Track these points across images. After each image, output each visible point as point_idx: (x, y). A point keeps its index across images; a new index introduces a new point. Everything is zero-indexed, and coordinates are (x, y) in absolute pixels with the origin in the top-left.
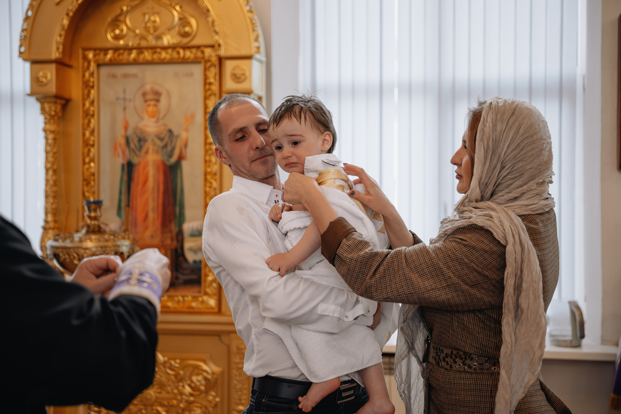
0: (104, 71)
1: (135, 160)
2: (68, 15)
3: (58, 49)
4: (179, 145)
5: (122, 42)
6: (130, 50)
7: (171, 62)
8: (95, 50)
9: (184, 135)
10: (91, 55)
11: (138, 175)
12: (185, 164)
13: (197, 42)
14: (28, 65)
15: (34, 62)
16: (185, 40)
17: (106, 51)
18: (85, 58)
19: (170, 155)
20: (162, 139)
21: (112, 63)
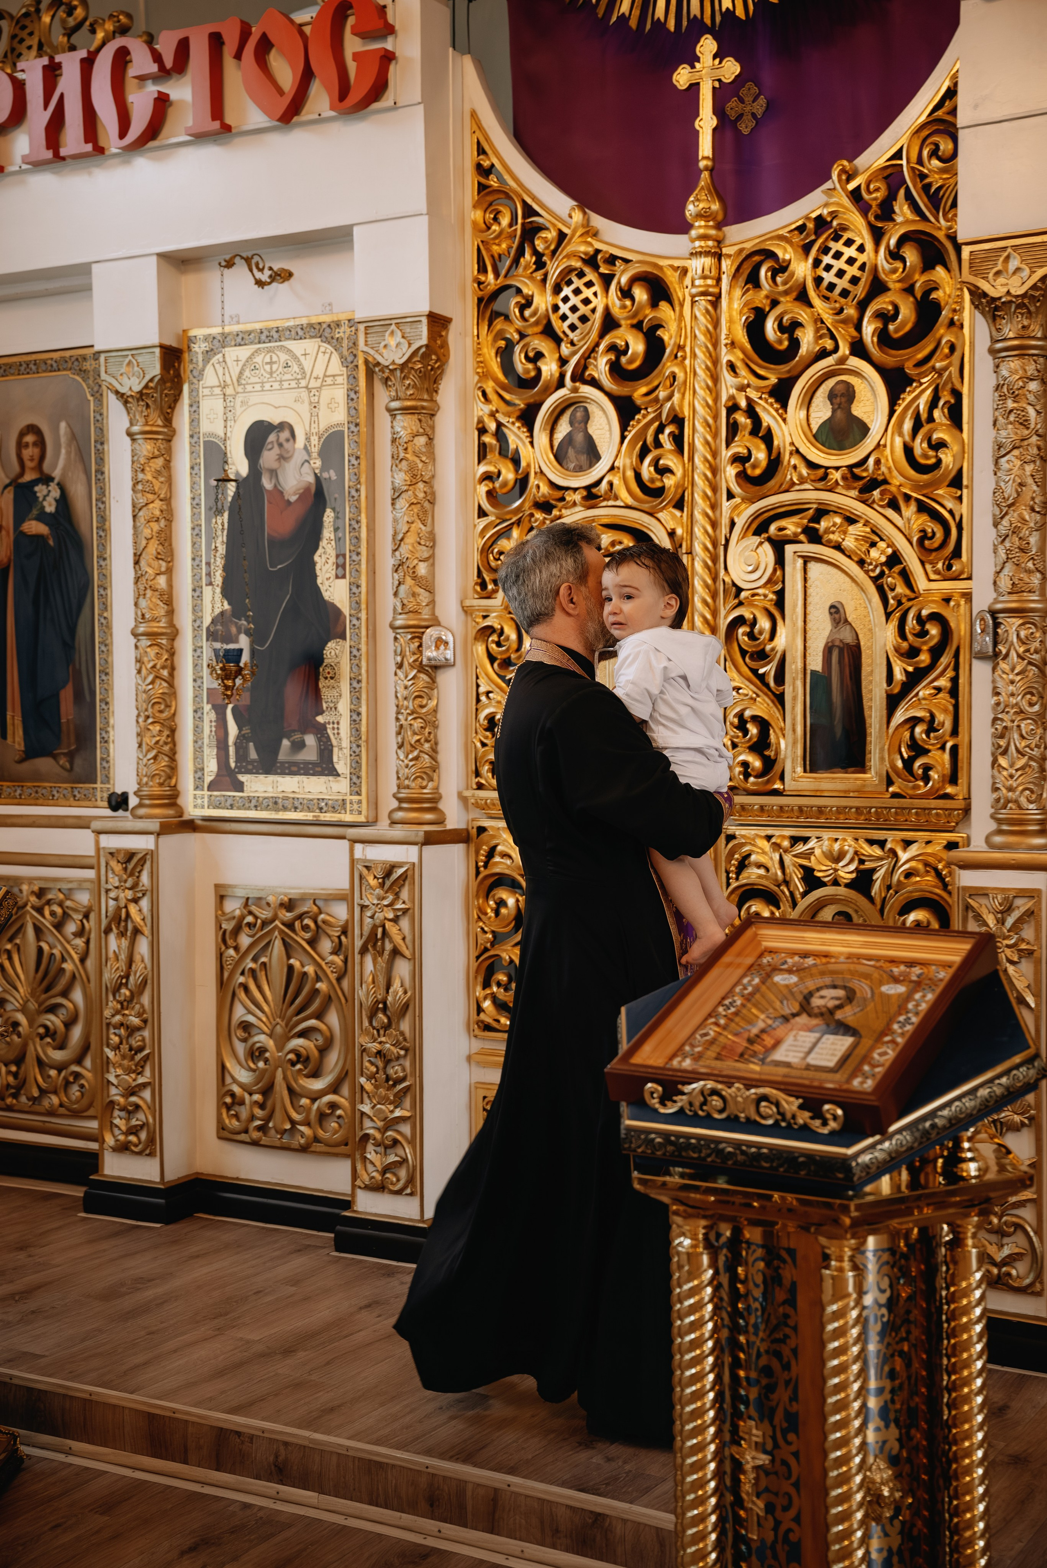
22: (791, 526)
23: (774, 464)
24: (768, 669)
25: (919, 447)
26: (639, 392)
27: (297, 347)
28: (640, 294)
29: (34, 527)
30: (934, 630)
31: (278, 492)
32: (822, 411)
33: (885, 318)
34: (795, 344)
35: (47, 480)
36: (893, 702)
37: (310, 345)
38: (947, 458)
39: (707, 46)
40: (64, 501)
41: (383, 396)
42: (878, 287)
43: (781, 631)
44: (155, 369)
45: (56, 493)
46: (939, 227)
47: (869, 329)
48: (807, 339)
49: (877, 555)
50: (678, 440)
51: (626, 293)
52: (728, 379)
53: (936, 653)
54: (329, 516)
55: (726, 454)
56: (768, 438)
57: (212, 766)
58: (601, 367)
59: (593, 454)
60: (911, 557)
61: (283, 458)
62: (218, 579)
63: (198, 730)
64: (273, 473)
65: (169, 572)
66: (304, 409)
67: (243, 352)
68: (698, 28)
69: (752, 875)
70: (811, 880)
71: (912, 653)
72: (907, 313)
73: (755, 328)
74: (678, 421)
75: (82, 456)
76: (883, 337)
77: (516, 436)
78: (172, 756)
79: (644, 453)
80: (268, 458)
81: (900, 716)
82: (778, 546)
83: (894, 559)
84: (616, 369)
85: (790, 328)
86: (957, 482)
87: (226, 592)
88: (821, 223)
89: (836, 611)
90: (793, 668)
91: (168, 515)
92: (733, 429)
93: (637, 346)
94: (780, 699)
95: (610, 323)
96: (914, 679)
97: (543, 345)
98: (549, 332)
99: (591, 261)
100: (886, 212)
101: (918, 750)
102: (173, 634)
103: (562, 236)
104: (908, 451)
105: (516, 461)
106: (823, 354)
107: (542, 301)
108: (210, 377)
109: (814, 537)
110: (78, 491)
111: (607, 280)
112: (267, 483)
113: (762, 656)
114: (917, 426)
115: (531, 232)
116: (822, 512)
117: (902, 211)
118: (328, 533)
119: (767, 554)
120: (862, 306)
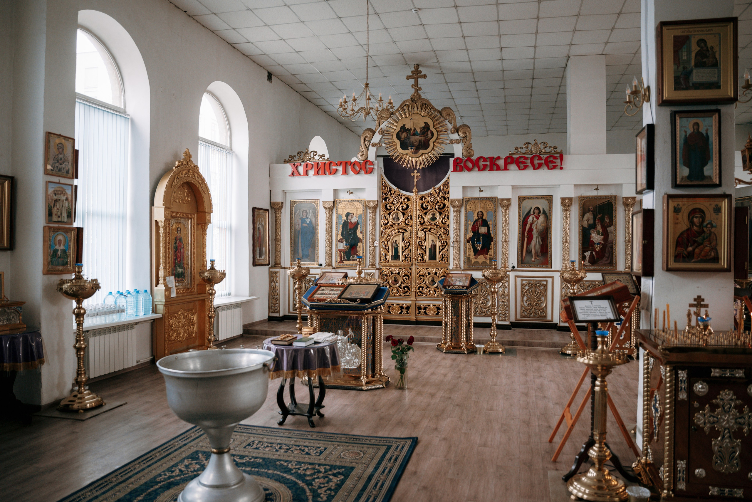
22: (427, 230)
23: (424, 222)
24: (424, 247)
25: (443, 221)
26: (405, 212)
27: (355, 203)
28: (406, 200)
29: (305, 225)
30: (445, 244)
31: (351, 222)
32: (431, 216)
33: (439, 206)
34: (427, 208)
35: (308, 218)
36: (440, 252)
37: (357, 203)
38: (447, 223)
39: (416, 171)
40: (311, 221)
41: (368, 210)
42: (438, 202)
43: (425, 243)
44: (332, 205)
45: (309, 220)
46: (446, 196)
47: (437, 207)
48: (429, 208)
49: (439, 234)
50: (411, 218)
51: (404, 199)
52: (418, 211)
53: (445, 246)
54: (359, 226)
55: (418, 221)
56: (424, 219)
57: (339, 260)
58: (400, 208)
59: (398, 219)
60: (442, 235)
61: (352, 218)
62: (340, 233)
63: (336, 255)
64: (350, 220)
65: (331, 232)
66: (356, 211)
67: (346, 203)
68: (415, 169)
69: (421, 273)
70: (429, 274)
71: (443, 246)
72: (442, 206)
73: (422, 206)
74: (411, 216)
75: (314, 215)
76: (439, 208)
77: (387, 217)
78: (331, 258)
79: (406, 220)
80: (349, 217)
81: (441, 254)
82: (425, 232)
83: (440, 235)
84: (402, 209)
85: (427, 206)
86: (448, 226)
87: (342, 235)
88: (431, 194)
89: (432, 240)
90: (427, 247)
91: (332, 225)
92: (419, 217)
93: (405, 206)
94: (425, 251)
95: (401, 203)
96: (443, 249)
97: (392, 205)
98: (392, 203)
99: (399, 195)
100: (439, 193)
101: (443, 257)
102: (332, 241)
103: (395, 192)
104: (442, 222)
105: (387, 219)
106: (431, 209)
107: (392, 200)
108: (340, 206)
109: (430, 231)
110: (313, 220)
111: (401, 198)
112: (349, 221)
113: (423, 246)
114: (443, 219)
115: (390, 191)
116: (431, 229)
117: (441, 193)
118: (359, 228)
119: (424, 233)
120: (436, 204)
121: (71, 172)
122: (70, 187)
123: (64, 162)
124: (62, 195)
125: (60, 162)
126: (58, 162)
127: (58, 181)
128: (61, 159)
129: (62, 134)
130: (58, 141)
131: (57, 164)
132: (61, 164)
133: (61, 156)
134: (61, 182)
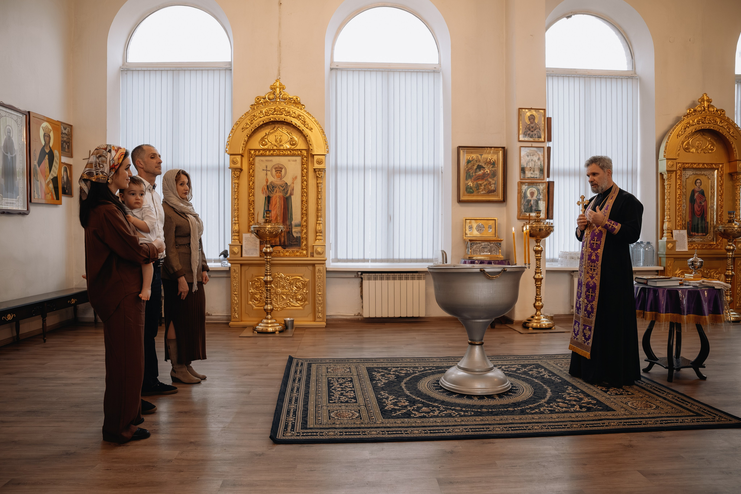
0: (257, 159)
1: (271, 195)
2: (247, 136)
3: (242, 149)
4: (290, 189)
5: (266, 147)
6: (270, 150)
7: (288, 155)
8: (254, 150)
9: (292, 185)
10: (252, 152)
11: (273, 201)
12: (292, 197)
13: (298, 148)
14: (228, 157)
15: (231, 155)
16: (293, 147)
17: (259, 150)
18: (250, 153)
19: (287, 193)
20: (282, 187)
21: (262, 155)
121: (543, 137)
122: (542, 148)
123: (535, 130)
124: (534, 156)
125: (532, 130)
126: (530, 130)
127: (530, 145)
128: (532, 127)
129: (533, 108)
130: (528, 114)
131: (529, 132)
132: (532, 132)
133: (532, 125)
134: (533, 146)
